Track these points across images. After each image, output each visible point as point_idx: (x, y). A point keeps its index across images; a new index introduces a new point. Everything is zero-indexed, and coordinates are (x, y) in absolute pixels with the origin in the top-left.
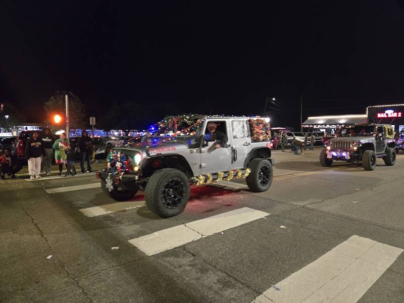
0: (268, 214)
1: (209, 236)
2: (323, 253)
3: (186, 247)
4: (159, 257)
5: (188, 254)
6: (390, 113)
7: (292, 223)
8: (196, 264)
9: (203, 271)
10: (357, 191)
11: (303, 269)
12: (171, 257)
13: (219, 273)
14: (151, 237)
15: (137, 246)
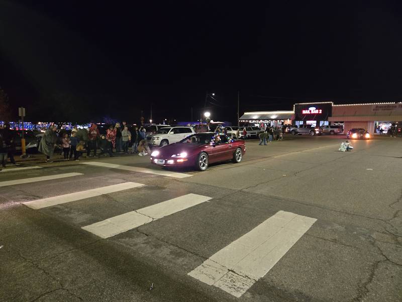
0: (211, 198)
1: (159, 219)
2: (257, 225)
3: (139, 229)
4: (114, 239)
5: (142, 235)
6: (313, 110)
7: (231, 204)
8: (150, 242)
9: (157, 246)
10: (284, 177)
11: (240, 238)
12: (126, 239)
13: (171, 246)
14: (104, 224)
15: (91, 231)
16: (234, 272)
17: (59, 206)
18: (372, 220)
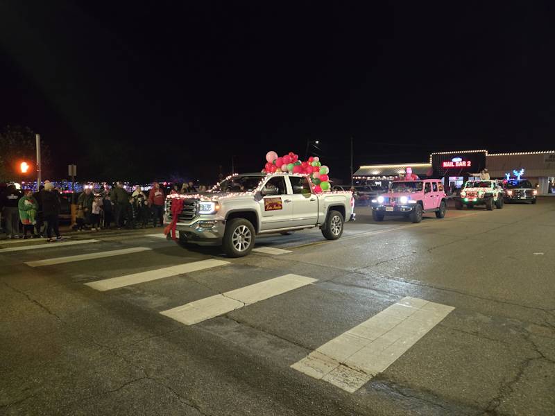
1: (252, 304)
3: (228, 315)
4: (200, 326)
5: (233, 322)
6: (458, 162)
8: (243, 330)
12: (213, 326)
13: (269, 336)
14: (186, 308)
15: (172, 317)
16: (347, 366)
17: (130, 288)
18: (529, 309)
